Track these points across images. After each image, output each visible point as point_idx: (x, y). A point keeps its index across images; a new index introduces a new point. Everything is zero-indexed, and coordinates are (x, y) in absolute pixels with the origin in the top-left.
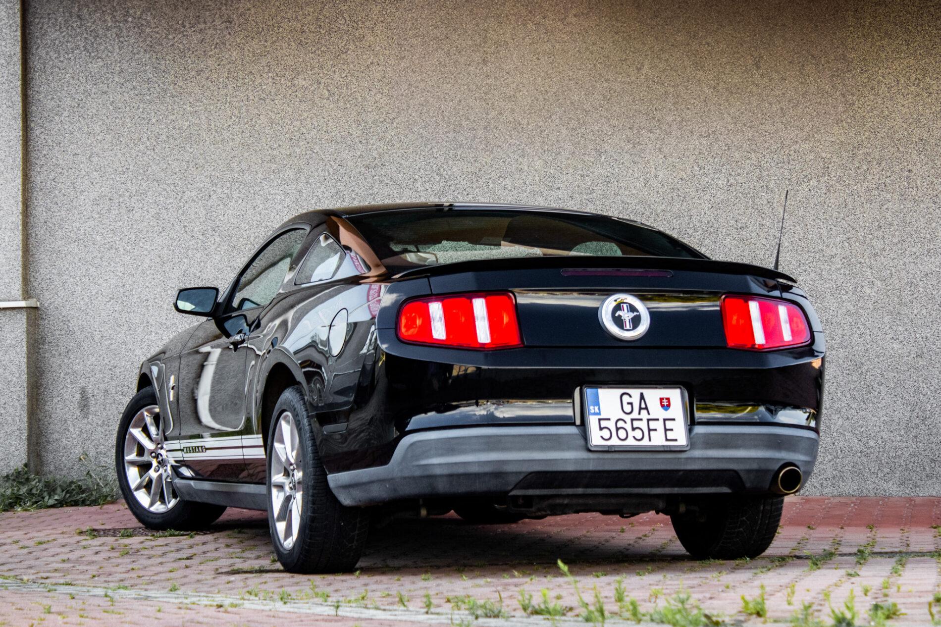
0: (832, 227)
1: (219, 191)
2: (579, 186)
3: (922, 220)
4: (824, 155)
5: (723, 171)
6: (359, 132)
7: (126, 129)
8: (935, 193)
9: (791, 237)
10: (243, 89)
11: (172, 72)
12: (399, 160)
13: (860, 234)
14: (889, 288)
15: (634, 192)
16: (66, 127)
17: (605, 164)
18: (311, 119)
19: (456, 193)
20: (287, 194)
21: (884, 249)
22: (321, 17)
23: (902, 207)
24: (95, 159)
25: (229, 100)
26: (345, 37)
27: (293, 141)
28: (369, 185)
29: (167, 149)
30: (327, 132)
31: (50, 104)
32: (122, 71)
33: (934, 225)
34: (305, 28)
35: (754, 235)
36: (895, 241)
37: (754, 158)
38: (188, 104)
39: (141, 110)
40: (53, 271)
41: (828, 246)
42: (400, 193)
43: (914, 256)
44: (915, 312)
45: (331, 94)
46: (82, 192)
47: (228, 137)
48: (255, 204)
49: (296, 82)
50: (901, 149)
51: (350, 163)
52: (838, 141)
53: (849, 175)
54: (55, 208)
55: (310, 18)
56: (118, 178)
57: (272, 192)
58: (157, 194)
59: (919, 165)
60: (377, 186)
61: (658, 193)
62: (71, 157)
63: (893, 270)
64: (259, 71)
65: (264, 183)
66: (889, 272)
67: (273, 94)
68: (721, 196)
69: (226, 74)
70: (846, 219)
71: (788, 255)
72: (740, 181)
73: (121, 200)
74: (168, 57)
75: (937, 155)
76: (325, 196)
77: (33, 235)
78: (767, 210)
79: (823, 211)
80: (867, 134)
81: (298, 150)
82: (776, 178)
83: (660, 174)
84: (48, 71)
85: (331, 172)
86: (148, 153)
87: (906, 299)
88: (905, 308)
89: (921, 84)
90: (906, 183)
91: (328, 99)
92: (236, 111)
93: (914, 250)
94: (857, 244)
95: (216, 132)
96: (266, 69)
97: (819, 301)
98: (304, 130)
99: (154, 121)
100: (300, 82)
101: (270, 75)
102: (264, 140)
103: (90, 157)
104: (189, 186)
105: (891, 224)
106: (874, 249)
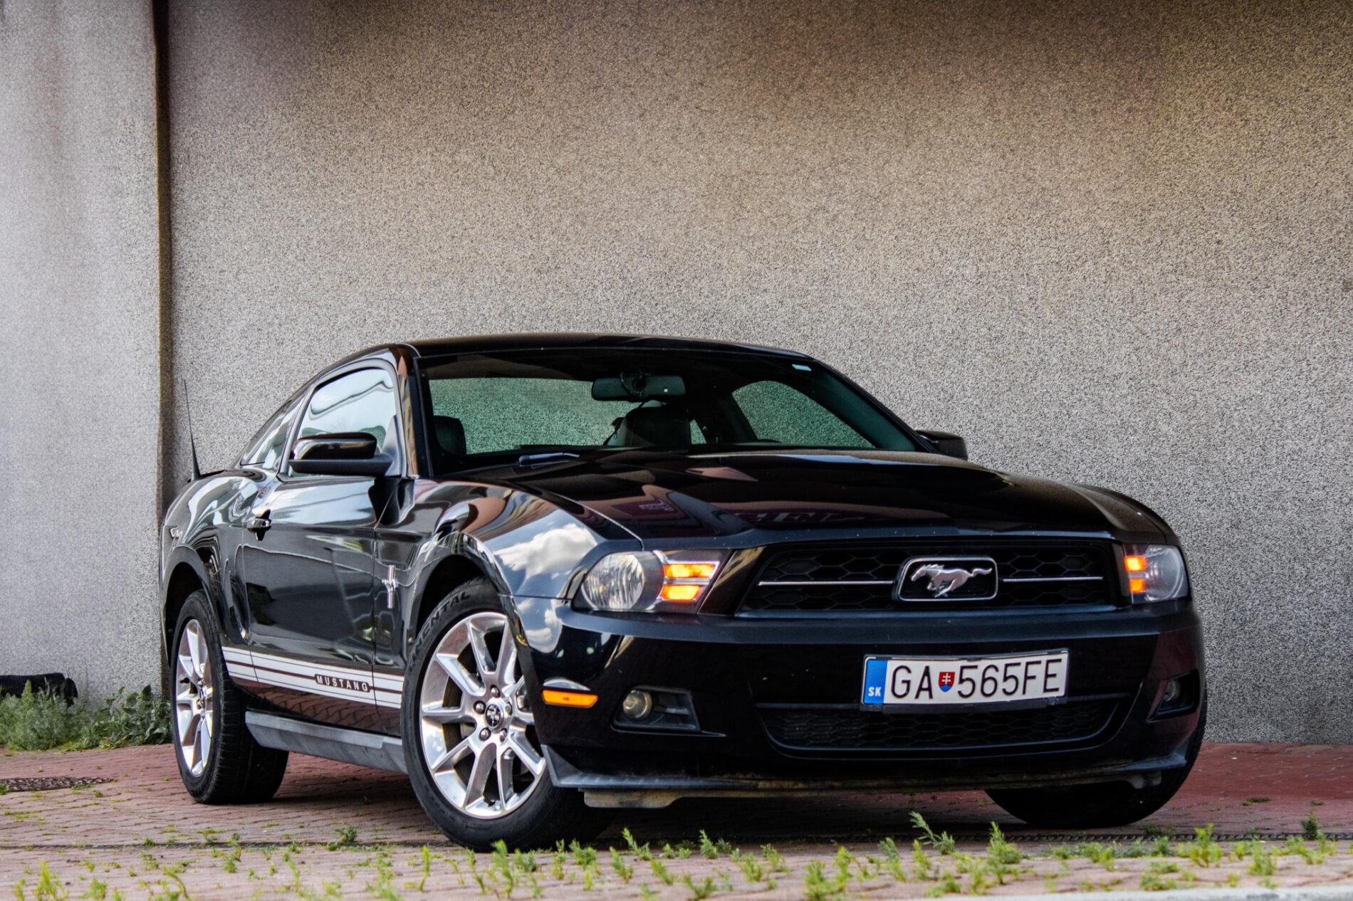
0: (1115, 332)
1: (375, 313)
2: (790, 287)
3: (1236, 316)
4: (1103, 224)
5: (972, 255)
6: (529, 223)
7: (275, 235)
8: (1255, 274)
9: (1061, 349)
10: (399, 171)
11: (323, 154)
12: (575, 259)
13: (1153, 343)
14: (1192, 422)
15: (859, 291)
16: (211, 235)
17: (822, 252)
18: (475, 207)
19: (642, 304)
20: (449, 314)
21: (1185, 364)
22: (484, 65)
23: (1209, 298)
24: (243, 276)
25: (384, 188)
26: (512, 91)
27: (455, 239)
28: (542, 296)
29: (318, 259)
30: (492, 224)
31: (195, 206)
32: (269, 156)
33: (1253, 323)
34: (467, 82)
35: (1012, 348)
36: (1200, 350)
37: (1011, 234)
38: (340, 196)
39: (290, 207)
40: (201, 428)
41: (1109, 361)
42: (577, 307)
43: (1225, 373)
44: (1229, 458)
45: (498, 172)
46: (230, 321)
47: (384, 238)
48: (414, 330)
49: (457, 158)
50: (1207, 209)
51: (519, 268)
52: (1121, 202)
53: (1137, 252)
54: (202, 344)
55: (471, 67)
56: (266, 301)
57: (433, 311)
58: (308, 320)
59: (1232, 232)
60: (550, 298)
61: (889, 292)
62: (218, 276)
63: (1198, 396)
64: (416, 144)
65: (424, 300)
66: (1191, 398)
67: (432, 176)
68: (969, 292)
69: (380, 153)
70: (1134, 319)
71: (1056, 377)
72: (992, 269)
73: (271, 330)
74: (318, 134)
75: (1256, 216)
76: (492, 314)
77: (180, 380)
78: (1029, 310)
79: (1102, 308)
80: (1161, 188)
81: (461, 253)
82: (1040, 261)
83: (891, 263)
84: (193, 161)
85: (498, 280)
86: (298, 265)
87: (1217, 439)
88: (1215, 453)
89: (1235, 107)
90: (1213, 261)
91: (493, 179)
92: (392, 203)
93: (1226, 363)
94: (1149, 357)
95: (371, 232)
96: (425, 141)
97: (1098, 445)
98: (467, 224)
99: (303, 220)
100: (463, 157)
101: (429, 150)
102: (423, 239)
103: (237, 274)
104: (343, 307)
105: (1194, 325)
106: (1172, 364)
